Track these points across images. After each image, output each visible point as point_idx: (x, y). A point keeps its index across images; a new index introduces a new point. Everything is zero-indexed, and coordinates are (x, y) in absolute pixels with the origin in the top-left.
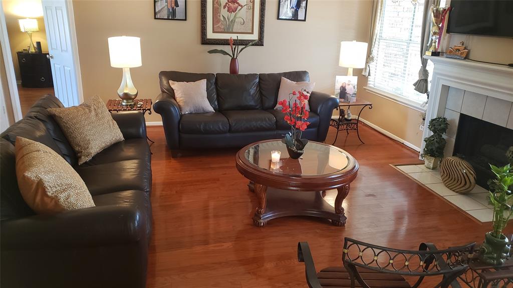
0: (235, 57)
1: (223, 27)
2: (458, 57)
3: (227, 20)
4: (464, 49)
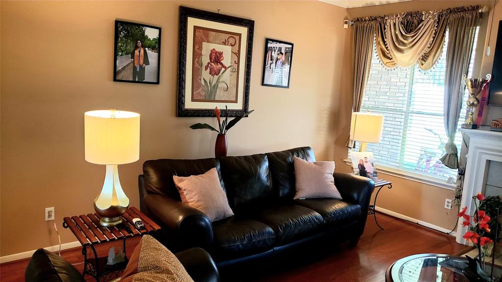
0: (223, 133)
1: (203, 94)
3: (209, 85)
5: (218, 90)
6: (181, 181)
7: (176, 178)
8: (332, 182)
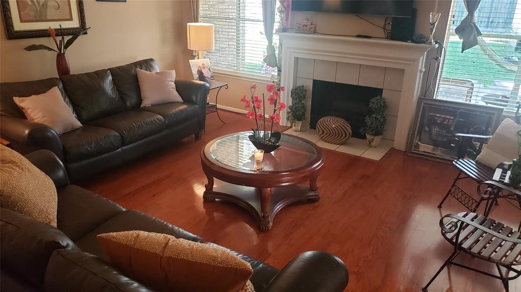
0: (62, 52)
1: (32, 14)
2: (308, 32)
3: (37, 4)
4: (311, 25)
5: (48, 9)
6: (22, 101)
7: (17, 100)
8: (173, 88)
